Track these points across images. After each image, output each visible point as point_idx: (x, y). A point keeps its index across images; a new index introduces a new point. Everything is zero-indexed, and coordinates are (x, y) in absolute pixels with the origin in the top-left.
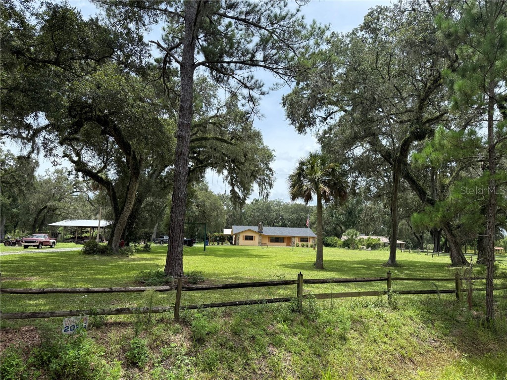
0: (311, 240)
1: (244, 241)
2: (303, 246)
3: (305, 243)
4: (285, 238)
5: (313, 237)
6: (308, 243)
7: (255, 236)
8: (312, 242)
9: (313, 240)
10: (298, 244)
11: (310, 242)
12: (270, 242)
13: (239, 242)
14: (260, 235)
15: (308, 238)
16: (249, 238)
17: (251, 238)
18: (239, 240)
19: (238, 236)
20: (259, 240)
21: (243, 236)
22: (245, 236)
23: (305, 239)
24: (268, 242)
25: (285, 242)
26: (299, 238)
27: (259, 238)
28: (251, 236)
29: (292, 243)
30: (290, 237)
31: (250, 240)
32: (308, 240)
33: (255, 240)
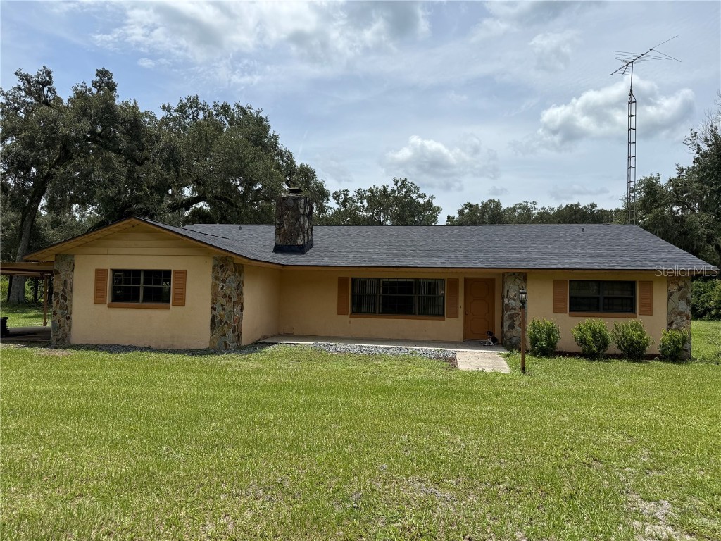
1: (104, 308)
3: (610, 325)
8: (669, 313)
9: (675, 297)
10: (550, 332)
11: (648, 310)
12: (349, 313)
13: (69, 318)
14: (222, 267)
15: (632, 284)
16: (142, 286)
17: (154, 284)
18: (71, 301)
19: (62, 274)
20: (214, 301)
21: (97, 271)
22: (114, 271)
23: (606, 293)
24: (341, 311)
25: (456, 315)
26: (557, 283)
27: (214, 287)
28: (158, 273)
29: (507, 324)
30: (493, 280)
31: (146, 299)
32: (632, 301)
33: (183, 305)
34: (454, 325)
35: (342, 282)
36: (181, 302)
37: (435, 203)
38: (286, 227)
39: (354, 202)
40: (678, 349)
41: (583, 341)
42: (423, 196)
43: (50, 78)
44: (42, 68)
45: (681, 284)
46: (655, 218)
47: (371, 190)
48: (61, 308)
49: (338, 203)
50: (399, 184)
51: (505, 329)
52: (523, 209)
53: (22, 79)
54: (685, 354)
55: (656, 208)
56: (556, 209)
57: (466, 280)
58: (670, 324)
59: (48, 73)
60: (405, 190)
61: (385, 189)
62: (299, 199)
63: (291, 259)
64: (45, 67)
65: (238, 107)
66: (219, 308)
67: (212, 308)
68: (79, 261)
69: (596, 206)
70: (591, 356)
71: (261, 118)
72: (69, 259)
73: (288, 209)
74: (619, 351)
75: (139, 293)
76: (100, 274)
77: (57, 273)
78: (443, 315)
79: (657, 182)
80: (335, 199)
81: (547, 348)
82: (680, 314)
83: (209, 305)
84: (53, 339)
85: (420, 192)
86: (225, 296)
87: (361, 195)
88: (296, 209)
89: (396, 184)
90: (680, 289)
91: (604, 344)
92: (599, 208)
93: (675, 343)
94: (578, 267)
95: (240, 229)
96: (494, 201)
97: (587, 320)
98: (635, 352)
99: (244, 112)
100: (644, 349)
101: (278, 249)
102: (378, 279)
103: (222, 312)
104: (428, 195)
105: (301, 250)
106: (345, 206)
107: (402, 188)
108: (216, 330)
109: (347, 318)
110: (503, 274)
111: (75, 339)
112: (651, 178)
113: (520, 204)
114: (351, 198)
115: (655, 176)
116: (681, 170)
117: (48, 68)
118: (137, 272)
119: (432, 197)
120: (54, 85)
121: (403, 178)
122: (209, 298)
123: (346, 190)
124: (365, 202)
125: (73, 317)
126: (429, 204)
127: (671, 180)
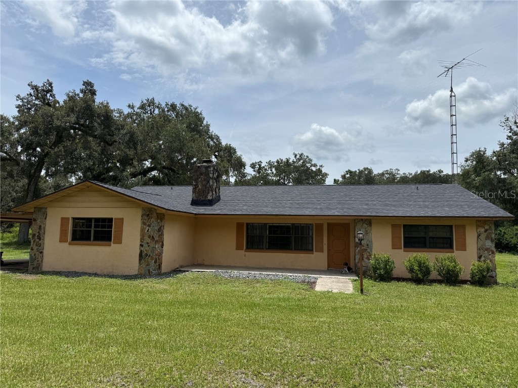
0: (471, 238)
1: (66, 245)
2: (420, 277)
3: (432, 258)
4: (320, 227)
5: (480, 221)
6: (456, 254)
7: (122, 220)
8: (479, 249)
9: (483, 237)
10: (387, 262)
11: (463, 247)
12: (244, 249)
13: (41, 253)
14: (148, 215)
15: (451, 227)
16: (93, 230)
17: (101, 228)
18: (44, 240)
19: (38, 222)
20: (142, 240)
21: (63, 219)
22: (74, 219)
23: (431, 234)
24: (239, 247)
25: (322, 251)
26: (394, 226)
27: (142, 230)
28: (104, 220)
29: (357, 257)
30: (348, 225)
31: (96, 239)
32: (450, 240)
33: (120, 243)
34: (320, 257)
35: (239, 226)
36: (119, 241)
37: (324, 170)
38: (200, 187)
39: (266, 170)
40: (484, 277)
41: (411, 270)
42: (315, 165)
43: (52, 87)
44: (46, 81)
45: (487, 227)
46: (484, 179)
47: (278, 162)
48: (36, 245)
49: (254, 171)
50: (298, 157)
51: (357, 261)
52: (390, 174)
53: (33, 89)
54: (492, 280)
55: (484, 172)
56: (413, 174)
57: (329, 224)
58: (480, 257)
59: (50, 84)
60: (302, 161)
61: (288, 160)
62: (209, 167)
63: (202, 210)
64: (48, 80)
65: (182, 105)
66: (145, 245)
67: (141, 245)
68: (50, 212)
69: (442, 172)
70: (418, 281)
71: (197, 112)
72: (44, 210)
73: (201, 174)
74: (439, 278)
75: (91, 234)
76: (64, 221)
77: (35, 220)
78: (312, 250)
79: (484, 153)
80: (253, 168)
81: (385, 275)
82: (487, 249)
83: (138, 243)
84: (30, 268)
85: (313, 163)
86: (149, 237)
87: (270, 165)
88: (207, 174)
89: (296, 157)
90: (486, 231)
91: (427, 272)
92: (445, 173)
93: (481, 271)
94: (408, 215)
95: (172, 188)
96: (367, 169)
97: (415, 254)
98: (451, 278)
99: (186, 109)
100: (457, 276)
101: (194, 203)
102: (266, 224)
103: (147, 248)
104: (318, 165)
105: (210, 203)
106: (259, 173)
107: (299, 160)
108: (143, 261)
109: (242, 252)
110: (355, 220)
111: (45, 268)
112: (480, 151)
113: (387, 171)
114: (264, 167)
115: (482, 149)
116: (503, 144)
117: (50, 81)
118: (89, 220)
119: (321, 166)
120: (54, 92)
121: (300, 153)
122: (139, 238)
123: (260, 162)
124: (274, 170)
125: (45, 251)
126: (319, 171)
127: (494, 152)
